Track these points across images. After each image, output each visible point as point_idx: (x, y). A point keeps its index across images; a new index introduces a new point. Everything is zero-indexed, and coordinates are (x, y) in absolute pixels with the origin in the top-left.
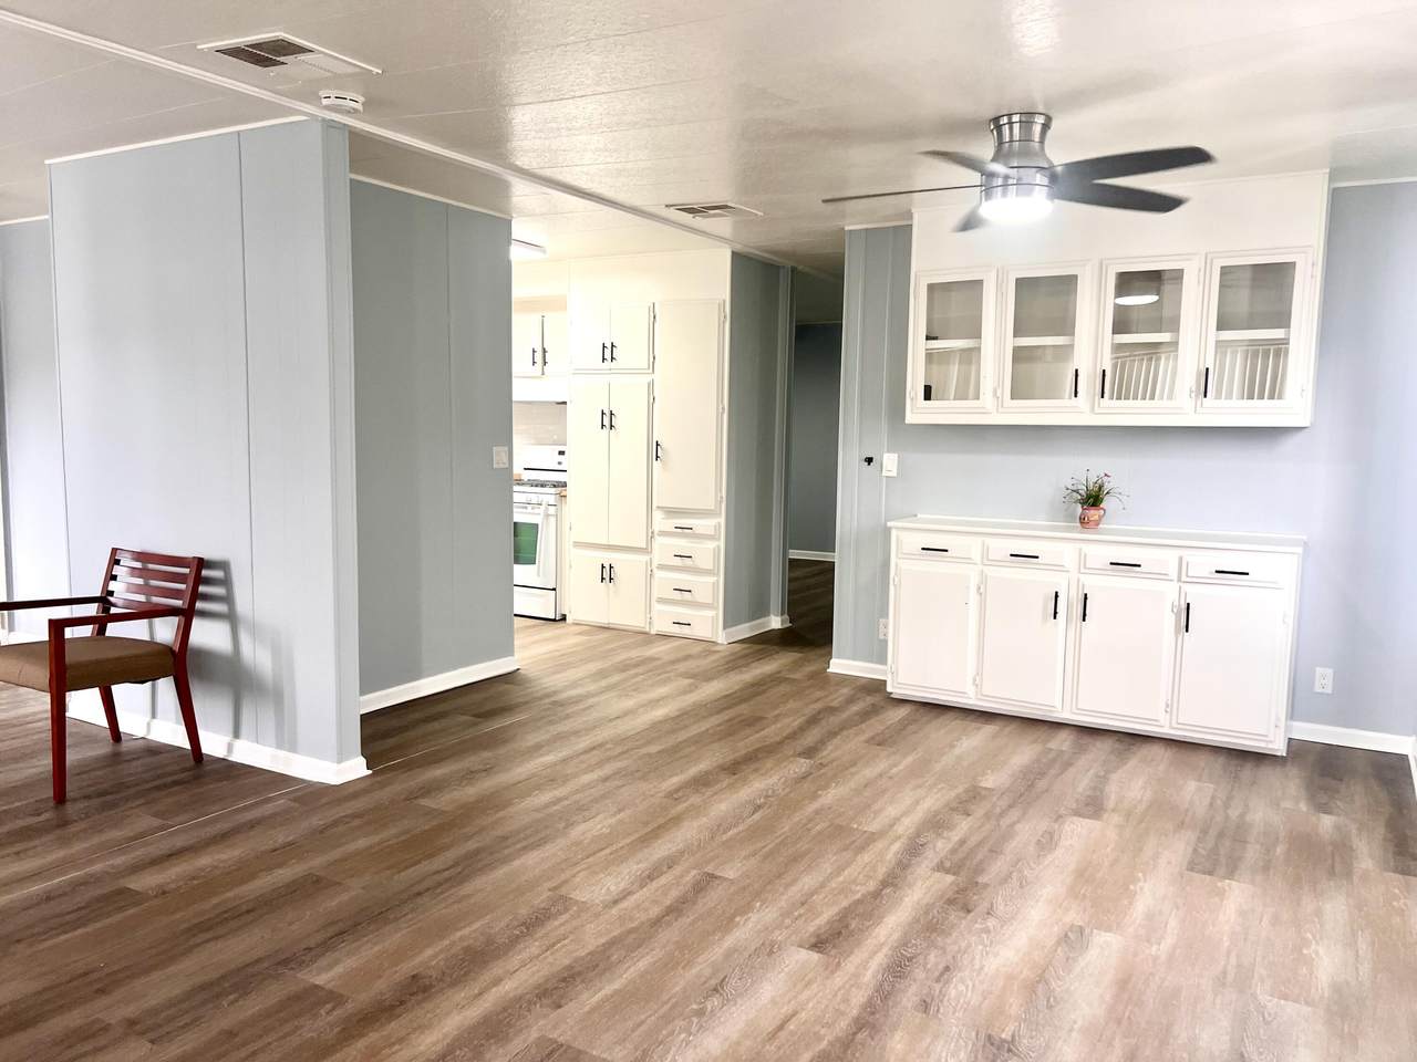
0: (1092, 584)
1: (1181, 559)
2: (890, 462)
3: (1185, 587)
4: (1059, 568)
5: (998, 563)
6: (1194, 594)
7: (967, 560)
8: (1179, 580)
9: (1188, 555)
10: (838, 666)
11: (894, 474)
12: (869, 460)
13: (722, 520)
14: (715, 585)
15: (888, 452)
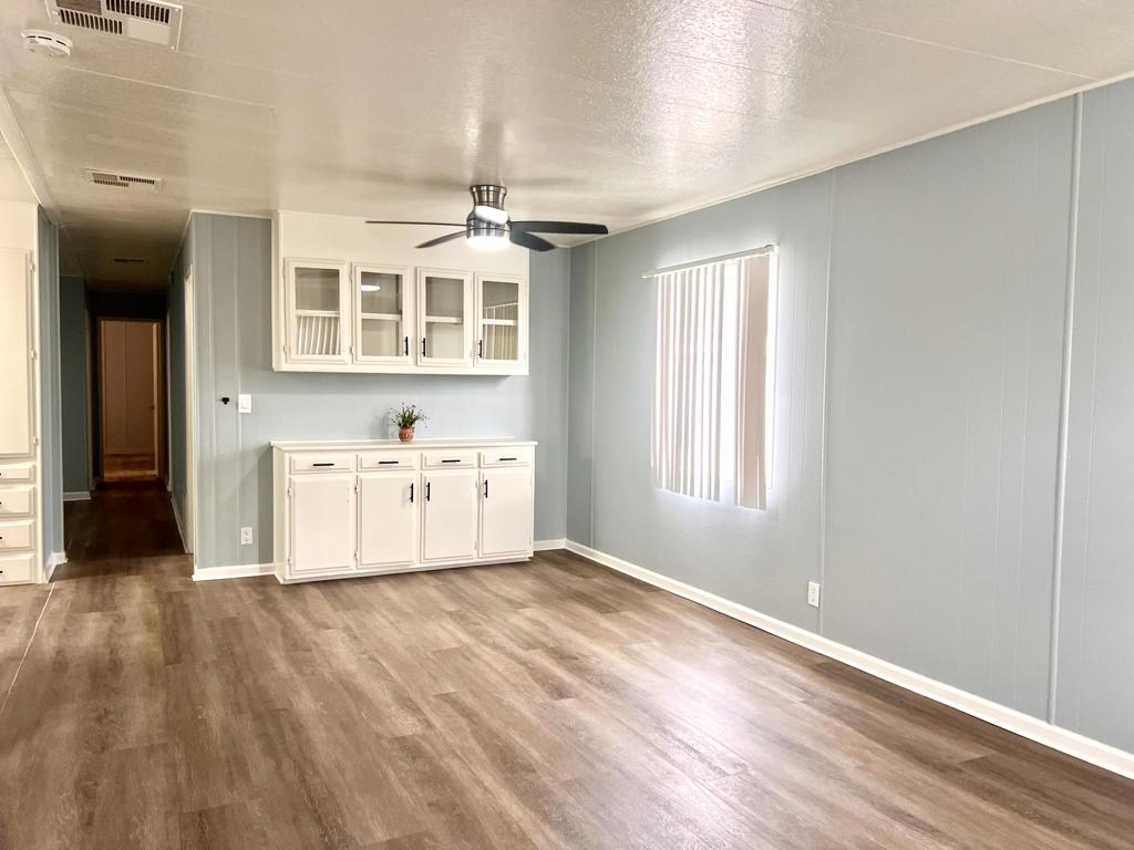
0: (430, 475)
1: (479, 454)
2: (245, 402)
3: (483, 471)
4: (410, 468)
5: (370, 469)
6: (488, 474)
7: (346, 470)
8: (479, 467)
9: (483, 451)
10: (200, 574)
11: (249, 411)
12: (226, 400)
13: (38, 463)
14: (33, 528)
15: (242, 393)
